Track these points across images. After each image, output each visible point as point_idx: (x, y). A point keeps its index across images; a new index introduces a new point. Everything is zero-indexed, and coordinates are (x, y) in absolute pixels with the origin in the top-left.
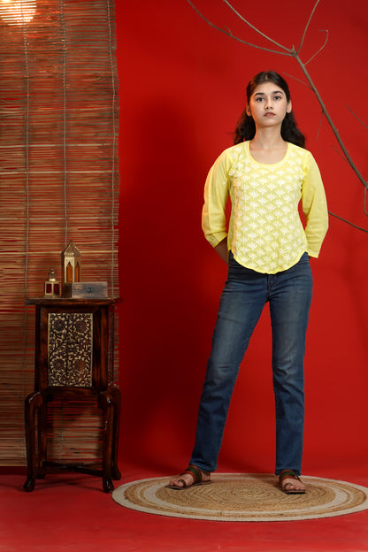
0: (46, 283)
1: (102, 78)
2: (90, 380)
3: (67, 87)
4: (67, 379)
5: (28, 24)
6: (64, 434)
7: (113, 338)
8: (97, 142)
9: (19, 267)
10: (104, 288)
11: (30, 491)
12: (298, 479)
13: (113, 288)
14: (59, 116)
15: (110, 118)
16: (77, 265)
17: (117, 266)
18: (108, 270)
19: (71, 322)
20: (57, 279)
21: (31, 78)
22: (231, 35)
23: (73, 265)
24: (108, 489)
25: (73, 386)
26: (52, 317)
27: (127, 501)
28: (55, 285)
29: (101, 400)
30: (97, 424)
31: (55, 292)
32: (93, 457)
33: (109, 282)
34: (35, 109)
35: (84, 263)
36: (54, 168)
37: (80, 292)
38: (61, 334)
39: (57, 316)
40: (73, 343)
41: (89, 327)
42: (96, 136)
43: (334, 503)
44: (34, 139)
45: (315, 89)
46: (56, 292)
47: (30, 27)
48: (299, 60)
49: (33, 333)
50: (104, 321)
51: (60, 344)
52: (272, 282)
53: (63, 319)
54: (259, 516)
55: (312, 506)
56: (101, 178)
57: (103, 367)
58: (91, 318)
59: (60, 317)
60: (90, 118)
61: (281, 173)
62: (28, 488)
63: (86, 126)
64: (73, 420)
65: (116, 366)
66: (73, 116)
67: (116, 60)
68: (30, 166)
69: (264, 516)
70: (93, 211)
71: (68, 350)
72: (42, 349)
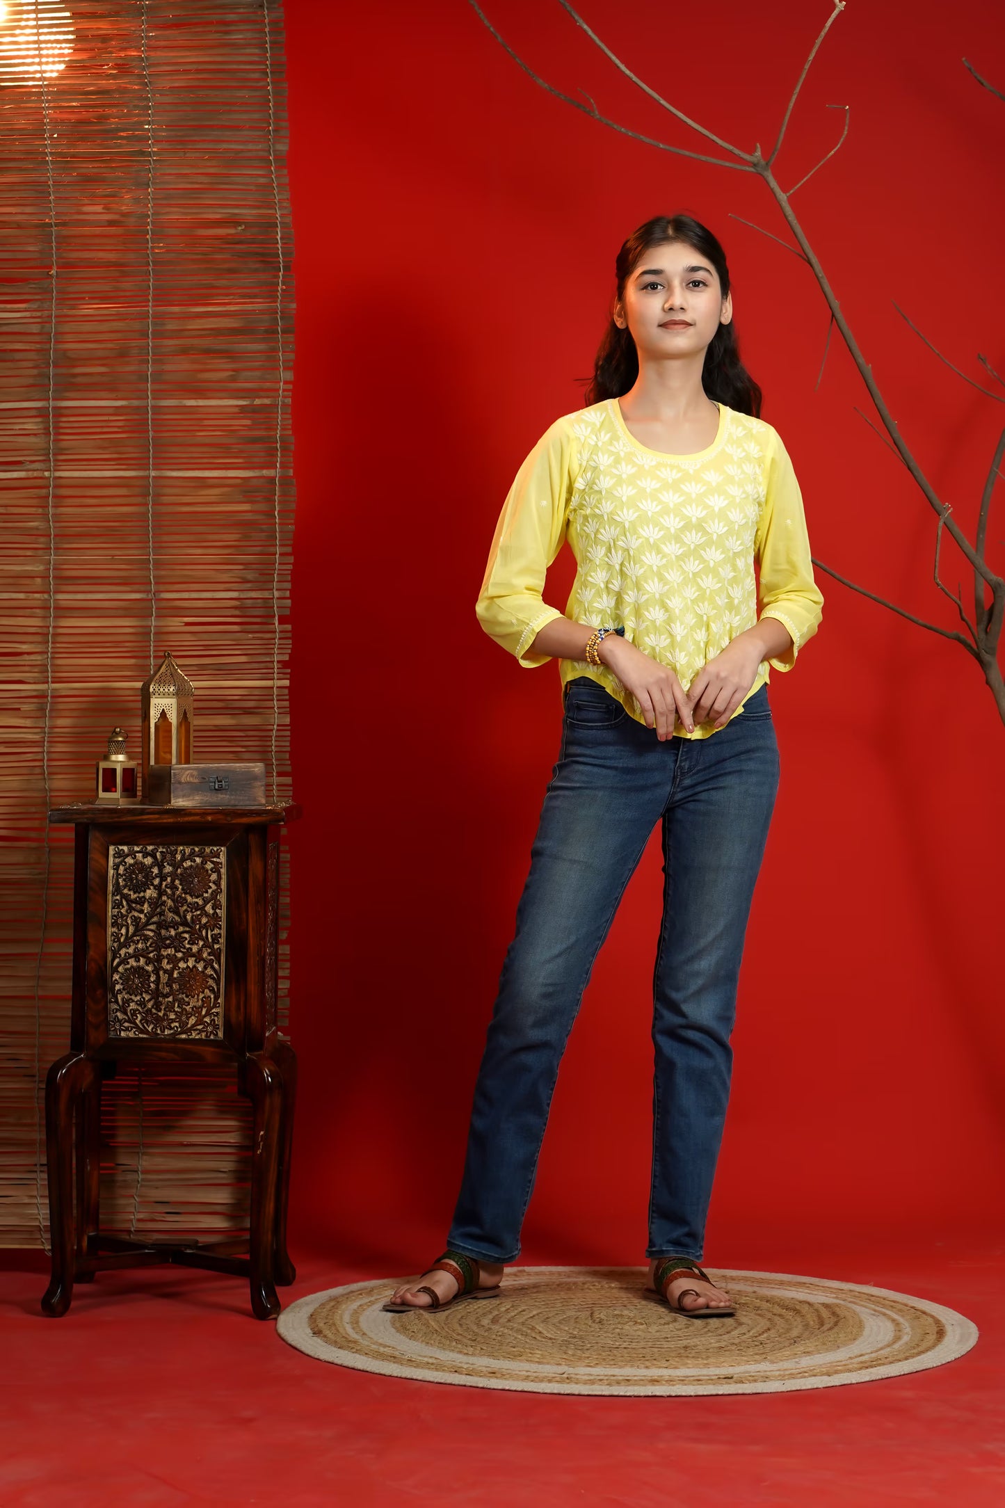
0: (103, 765)
1: (248, 225)
2: (219, 1021)
3: (157, 249)
4: (158, 1020)
5: (51, 83)
6: (145, 1162)
7: (276, 912)
8: (237, 393)
9: (28, 723)
10: (255, 778)
11: (61, 1314)
12: (704, 1277)
13: (276, 780)
14: (137, 325)
15: (272, 331)
16: (184, 718)
17: (287, 720)
18: (262, 733)
19: (168, 869)
20: (130, 756)
21: (64, 224)
22: (597, 115)
23: (173, 718)
24: (266, 1310)
25: (173, 1039)
26: (119, 854)
27: (318, 1340)
28: (125, 770)
29: (249, 1074)
30: (233, 1138)
31: (125, 789)
32: (220, 1223)
33: (268, 765)
34: (73, 307)
35: (200, 712)
36: (121, 462)
37: (194, 788)
38: (141, 901)
39: (132, 854)
40: (175, 925)
41: (217, 883)
42: (233, 380)
43: (863, 1346)
44: (69, 386)
45: (814, 260)
46: (129, 789)
47: (60, 91)
48: (773, 184)
49: (67, 896)
50: (256, 865)
51: (139, 928)
52: (686, 765)
53: (148, 861)
54: (670, 1381)
55: (807, 1353)
56: (246, 490)
57: (253, 988)
58: (223, 859)
59: (140, 855)
60: (217, 332)
61: (713, 477)
62: (53, 1307)
63: (208, 352)
64: (168, 1128)
65: (284, 985)
66: (171, 325)
67: (286, 180)
68: (58, 456)
69: (682, 1381)
70: (225, 577)
71: (160, 943)
72: (91, 940)
